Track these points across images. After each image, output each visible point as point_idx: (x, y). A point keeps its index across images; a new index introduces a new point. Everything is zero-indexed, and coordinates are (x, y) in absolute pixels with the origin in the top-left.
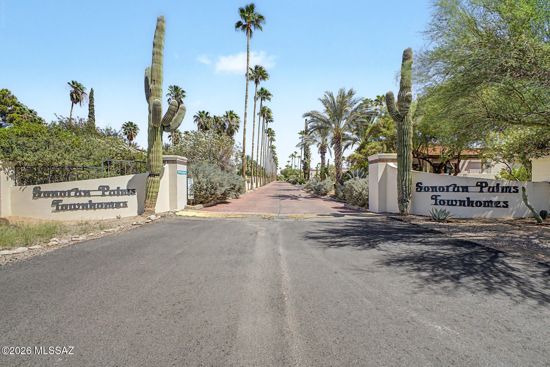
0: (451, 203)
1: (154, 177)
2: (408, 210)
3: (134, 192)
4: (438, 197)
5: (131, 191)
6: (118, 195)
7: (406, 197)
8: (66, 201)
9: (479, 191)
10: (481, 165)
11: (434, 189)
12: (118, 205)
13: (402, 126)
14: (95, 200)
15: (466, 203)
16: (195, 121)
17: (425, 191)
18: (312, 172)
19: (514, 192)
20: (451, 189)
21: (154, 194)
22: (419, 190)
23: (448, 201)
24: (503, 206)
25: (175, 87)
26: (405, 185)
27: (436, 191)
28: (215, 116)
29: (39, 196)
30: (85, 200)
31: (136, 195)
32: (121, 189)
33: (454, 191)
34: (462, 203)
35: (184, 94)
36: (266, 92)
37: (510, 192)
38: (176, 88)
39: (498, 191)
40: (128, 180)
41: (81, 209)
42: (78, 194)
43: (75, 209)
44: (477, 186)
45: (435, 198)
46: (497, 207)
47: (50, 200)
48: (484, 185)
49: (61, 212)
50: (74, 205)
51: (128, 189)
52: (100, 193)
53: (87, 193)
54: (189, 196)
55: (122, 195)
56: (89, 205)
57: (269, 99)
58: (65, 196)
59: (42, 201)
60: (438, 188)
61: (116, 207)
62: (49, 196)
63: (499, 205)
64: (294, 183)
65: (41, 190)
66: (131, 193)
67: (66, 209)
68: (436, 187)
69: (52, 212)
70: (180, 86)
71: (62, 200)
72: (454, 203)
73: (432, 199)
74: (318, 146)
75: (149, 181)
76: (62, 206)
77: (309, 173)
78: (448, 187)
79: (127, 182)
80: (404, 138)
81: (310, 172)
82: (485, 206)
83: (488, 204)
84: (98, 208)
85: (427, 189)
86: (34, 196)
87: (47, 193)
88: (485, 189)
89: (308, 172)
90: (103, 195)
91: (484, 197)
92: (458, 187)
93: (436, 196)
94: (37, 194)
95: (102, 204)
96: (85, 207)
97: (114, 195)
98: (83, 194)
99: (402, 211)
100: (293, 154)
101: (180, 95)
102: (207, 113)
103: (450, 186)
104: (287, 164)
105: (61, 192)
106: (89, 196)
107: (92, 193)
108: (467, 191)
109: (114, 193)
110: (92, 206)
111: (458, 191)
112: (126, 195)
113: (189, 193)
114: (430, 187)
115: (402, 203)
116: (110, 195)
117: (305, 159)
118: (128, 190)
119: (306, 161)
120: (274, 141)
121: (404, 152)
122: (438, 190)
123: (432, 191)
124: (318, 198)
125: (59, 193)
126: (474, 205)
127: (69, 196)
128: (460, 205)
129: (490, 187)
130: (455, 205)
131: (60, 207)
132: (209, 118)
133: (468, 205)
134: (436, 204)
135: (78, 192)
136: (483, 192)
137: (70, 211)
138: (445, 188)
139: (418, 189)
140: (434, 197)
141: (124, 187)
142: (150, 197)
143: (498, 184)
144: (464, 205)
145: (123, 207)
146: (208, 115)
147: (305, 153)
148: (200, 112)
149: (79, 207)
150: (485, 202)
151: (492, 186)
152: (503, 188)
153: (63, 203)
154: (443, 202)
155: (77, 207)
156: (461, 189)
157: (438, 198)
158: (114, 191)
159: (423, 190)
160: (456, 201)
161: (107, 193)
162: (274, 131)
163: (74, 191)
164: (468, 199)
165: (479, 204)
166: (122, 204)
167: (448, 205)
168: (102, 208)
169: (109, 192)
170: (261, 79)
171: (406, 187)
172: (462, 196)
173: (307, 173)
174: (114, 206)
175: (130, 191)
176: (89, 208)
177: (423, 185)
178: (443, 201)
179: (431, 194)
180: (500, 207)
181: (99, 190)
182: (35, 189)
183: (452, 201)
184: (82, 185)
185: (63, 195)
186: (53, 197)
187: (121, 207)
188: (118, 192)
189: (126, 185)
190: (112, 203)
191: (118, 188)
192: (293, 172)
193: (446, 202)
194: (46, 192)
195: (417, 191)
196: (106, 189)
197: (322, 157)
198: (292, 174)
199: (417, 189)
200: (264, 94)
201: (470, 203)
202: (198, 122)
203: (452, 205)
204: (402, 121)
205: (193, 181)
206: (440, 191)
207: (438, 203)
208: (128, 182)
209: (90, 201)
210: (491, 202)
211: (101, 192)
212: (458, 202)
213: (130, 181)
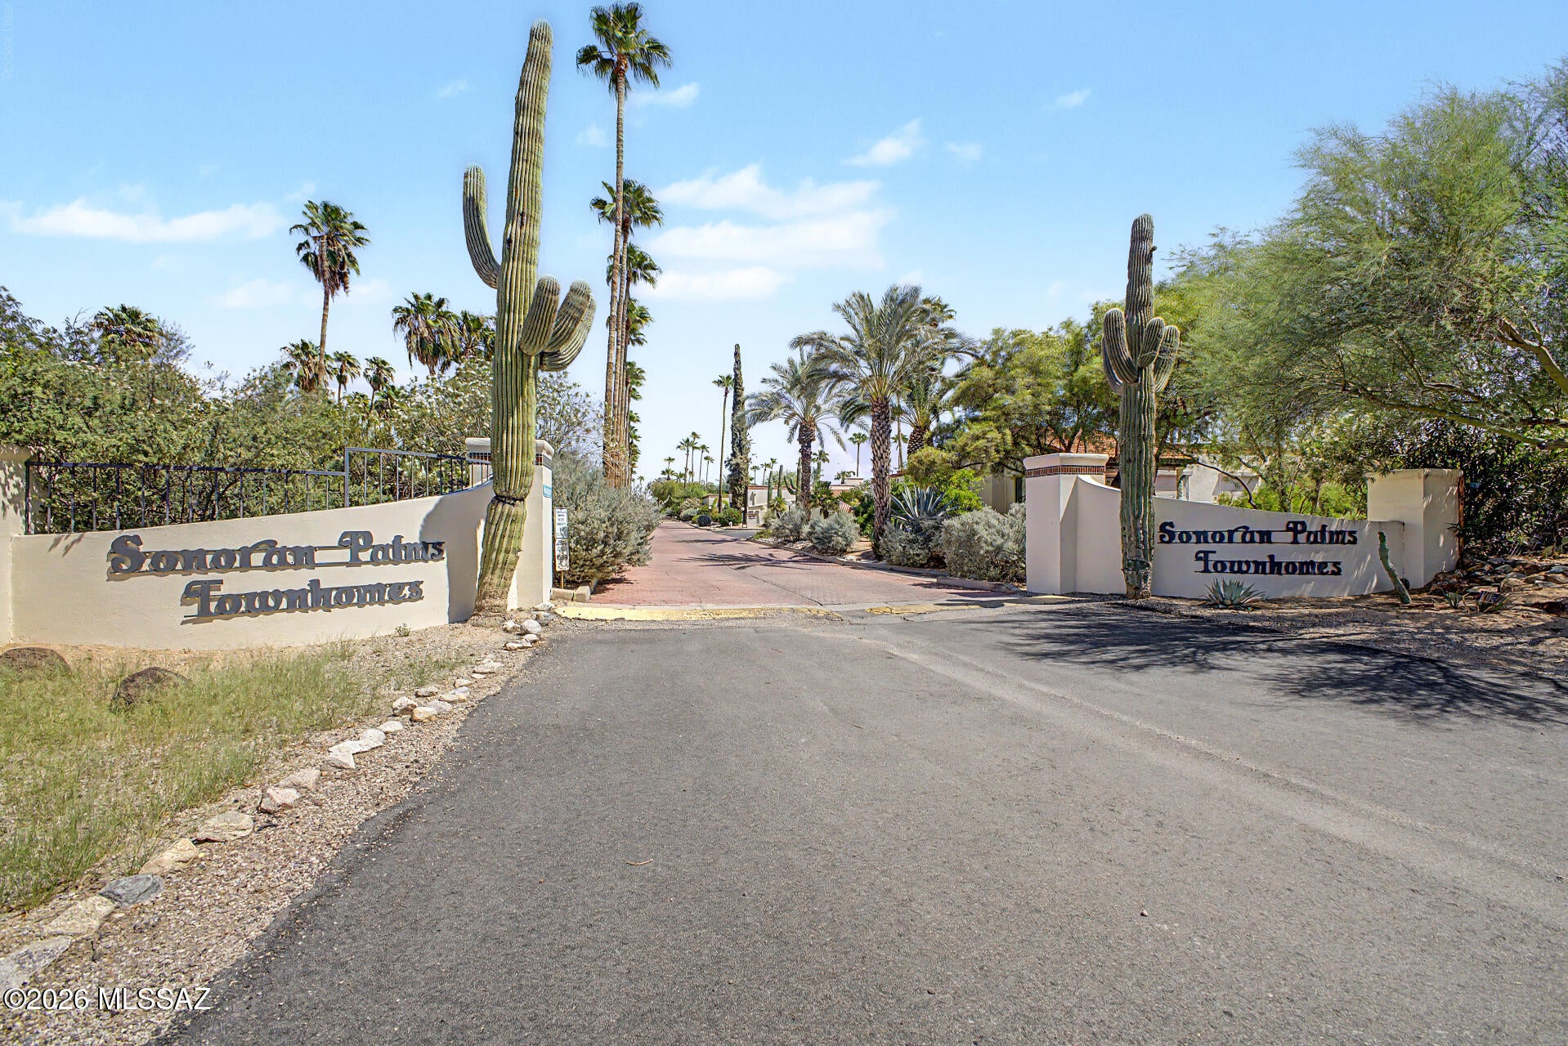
0: (1237, 567)
1: (513, 505)
2: (1147, 587)
3: (441, 551)
4: (1210, 555)
5: (431, 550)
6: (396, 561)
7: (1145, 556)
8: (234, 583)
9: (1292, 540)
10: (1176, 481)
11: (1201, 536)
12: (394, 593)
13: (1136, 393)
14: (330, 579)
15: (1268, 565)
16: (397, 324)
17: (1182, 542)
18: (757, 492)
19: (1349, 542)
20: (1237, 536)
21: (511, 556)
22: (1167, 539)
23: (1232, 563)
24: (1333, 573)
25: (326, 206)
26: (1142, 528)
27: (1206, 541)
28: (465, 315)
29: (135, 569)
30: (296, 579)
31: (446, 559)
32: (404, 542)
33: (1244, 541)
34: (1260, 567)
35: (359, 233)
36: (643, 258)
37: (1343, 542)
38: (331, 214)
39: (1323, 542)
40: (424, 515)
41: (283, 610)
42: (275, 560)
43: (266, 609)
44: (1288, 529)
45: (1202, 557)
46: (1322, 573)
47: (178, 582)
48: (1299, 527)
49: (218, 623)
50: (264, 596)
51: (424, 543)
52: (345, 555)
53: (304, 557)
54: (558, 562)
55: (408, 561)
56: (310, 594)
57: (652, 281)
58: (229, 566)
59: (144, 585)
60: (1210, 534)
61: (391, 600)
62: (171, 569)
63: (1325, 571)
64: (704, 522)
65: (142, 549)
66: (433, 554)
67: (235, 611)
68: (1205, 533)
69: (183, 623)
70: (346, 206)
71: (221, 582)
72: (1244, 568)
73: (1198, 559)
74: (786, 422)
75: (497, 517)
76: (222, 600)
77: (745, 495)
78: (1231, 533)
79: (421, 521)
80: (1140, 421)
81: (750, 492)
82: (1302, 573)
83: (1306, 568)
84: (339, 604)
85: (1185, 538)
86: (115, 568)
87: (164, 560)
88: (1302, 537)
89: (743, 491)
90: (355, 562)
91: (1299, 554)
92: (1252, 533)
93: (1206, 553)
94: (126, 562)
95: (348, 591)
96: (296, 601)
97: (386, 560)
98: (290, 559)
99: (1137, 588)
100: (688, 440)
101: (345, 235)
102: (441, 303)
103: (1236, 530)
104: (665, 466)
105: (217, 554)
106: (312, 565)
107: (319, 557)
108: (1269, 541)
109: (385, 555)
110: (319, 598)
111: (1252, 541)
112: (417, 560)
113: (557, 553)
114: (1194, 532)
115: (1136, 569)
116: (374, 560)
117: (734, 455)
118: (425, 545)
119: (739, 461)
120: (635, 398)
121: (1141, 452)
122: (1210, 540)
123: (1198, 542)
124: (821, 561)
125: (209, 558)
126: (1283, 571)
127: (246, 565)
128: (1256, 572)
129: (1310, 533)
130: (1247, 572)
131: (213, 606)
132: (446, 316)
133: (1272, 572)
134: (1206, 570)
135: (276, 555)
136: (1298, 543)
137: (247, 618)
138: (1226, 534)
139: (1164, 536)
140: (1202, 555)
141: (412, 536)
142: (500, 566)
143: (1324, 527)
144: (1264, 572)
145: (410, 599)
146: (444, 308)
147: (734, 440)
148: (416, 297)
149: (278, 603)
150: (1302, 564)
151: (1313, 530)
152: (1331, 533)
153: (225, 590)
154: (1221, 567)
155: (271, 603)
156: (1257, 537)
157: (1211, 557)
158: (384, 548)
159: (1177, 540)
160: (1248, 563)
161: (365, 556)
162: (642, 371)
163: (261, 551)
164: (1272, 557)
165: (1292, 568)
166: (406, 591)
167: (1232, 571)
168: (349, 603)
169: (371, 550)
170: (636, 221)
171: (1144, 532)
172: (1259, 552)
173: (740, 495)
174: (386, 598)
175: (430, 546)
176: (310, 605)
177: (1177, 529)
178: (1222, 563)
179: (1194, 548)
180: (1327, 573)
181: (342, 545)
182: (117, 545)
183: (1240, 563)
184: (288, 529)
185: (223, 563)
186: (187, 569)
187: (404, 600)
188: (398, 551)
189: (418, 529)
190: (380, 588)
191: (398, 538)
192: (695, 491)
193: (1228, 565)
194: (163, 554)
195: (1163, 542)
196: (361, 542)
197: (802, 451)
198: (689, 497)
199: (1162, 537)
200: (634, 266)
201: (1276, 567)
202: (407, 329)
203: (1240, 571)
204: (1137, 381)
205: (565, 518)
206: (1215, 542)
207: (1211, 568)
208: (425, 520)
209: (315, 583)
210: (1312, 563)
211: (348, 551)
212: (1252, 566)
213: (429, 518)
